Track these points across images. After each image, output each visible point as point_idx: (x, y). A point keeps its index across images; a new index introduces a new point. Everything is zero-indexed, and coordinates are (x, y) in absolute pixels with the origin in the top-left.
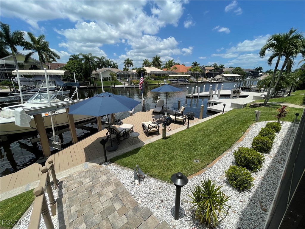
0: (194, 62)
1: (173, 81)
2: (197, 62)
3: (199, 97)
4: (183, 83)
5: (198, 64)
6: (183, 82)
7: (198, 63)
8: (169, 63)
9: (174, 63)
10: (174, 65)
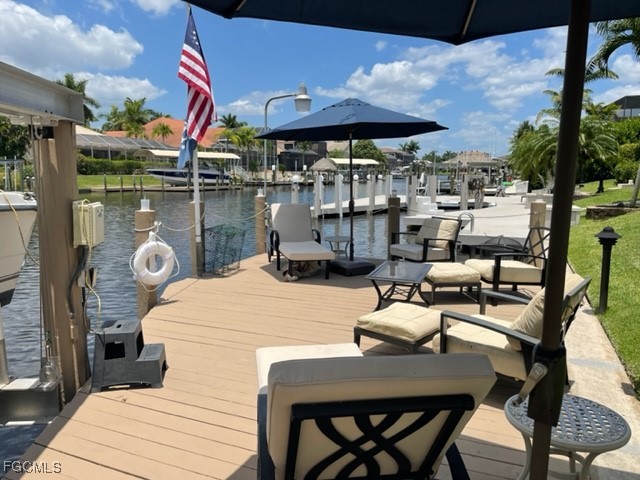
0: (227, 117)
1: (172, 174)
2: (235, 117)
3: (341, 215)
4: (214, 184)
5: (242, 125)
6: (214, 181)
7: (238, 120)
8: (130, 111)
9: (151, 112)
10: (152, 120)
